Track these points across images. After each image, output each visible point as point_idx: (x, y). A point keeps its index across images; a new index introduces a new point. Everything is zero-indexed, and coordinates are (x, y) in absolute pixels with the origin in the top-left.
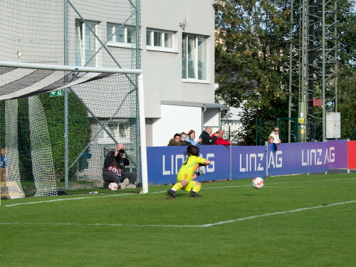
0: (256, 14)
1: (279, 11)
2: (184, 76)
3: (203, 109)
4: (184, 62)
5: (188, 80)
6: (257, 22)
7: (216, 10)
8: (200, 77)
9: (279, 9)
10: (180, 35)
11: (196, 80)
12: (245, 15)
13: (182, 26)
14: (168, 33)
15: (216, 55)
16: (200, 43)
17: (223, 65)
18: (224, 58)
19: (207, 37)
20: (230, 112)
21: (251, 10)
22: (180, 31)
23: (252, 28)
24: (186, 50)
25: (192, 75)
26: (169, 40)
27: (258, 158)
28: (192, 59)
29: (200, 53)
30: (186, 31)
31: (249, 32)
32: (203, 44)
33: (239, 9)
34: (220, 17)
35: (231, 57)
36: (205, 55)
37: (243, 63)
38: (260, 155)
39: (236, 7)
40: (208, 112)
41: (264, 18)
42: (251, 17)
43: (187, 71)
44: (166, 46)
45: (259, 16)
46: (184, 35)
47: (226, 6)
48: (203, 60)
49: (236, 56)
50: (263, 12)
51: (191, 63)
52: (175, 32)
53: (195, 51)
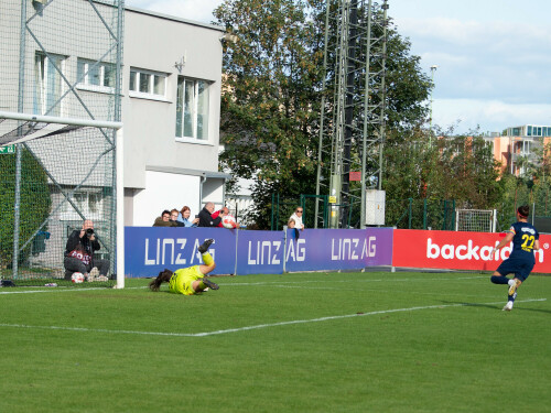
0: (277, 54)
1: (309, 52)
2: (178, 134)
3: (202, 178)
4: (179, 115)
5: (184, 139)
6: (279, 65)
7: (225, 47)
8: (200, 136)
9: (308, 49)
10: (174, 78)
11: (194, 139)
12: (264, 55)
13: (179, 66)
14: (160, 76)
15: (222, 108)
16: (201, 90)
17: (231, 122)
18: (232, 112)
19: (212, 82)
20: (238, 184)
21: (271, 49)
22: (175, 74)
23: (272, 73)
24: (183, 99)
25: (188, 133)
26: (160, 85)
27: (274, 247)
28: (190, 111)
29: (201, 104)
30: (184, 73)
31: (267, 78)
32: (205, 92)
33: (255, 47)
34: (230, 56)
35: (242, 111)
36: (208, 107)
37: (258, 119)
38: (275, 243)
39: (252, 44)
40: (209, 183)
41: (288, 60)
42: (271, 59)
43: (183, 127)
44: (156, 92)
45: (282, 58)
46: (181, 79)
47: (238, 42)
48: (204, 114)
49: (249, 110)
50: (287, 52)
51: (188, 117)
52: (169, 74)
53: (194, 101)
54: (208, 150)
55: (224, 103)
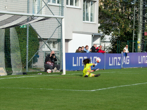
2: (84, 20)
3: (92, 35)
4: (84, 13)
5: (86, 22)
8: (91, 21)
11: (89, 22)
15: (99, 10)
16: (92, 4)
17: (103, 15)
18: (103, 12)
19: (96, 1)
20: (105, 37)
24: (85, 7)
25: (87, 20)
26: (77, 3)
27: (118, 59)
28: (88, 12)
29: (91, 9)
32: (93, 5)
35: (106, 12)
36: (94, 10)
37: (112, 14)
38: (119, 58)
40: (95, 37)
43: (85, 17)
44: (76, 5)
46: (84, 1)
48: (93, 13)
49: (109, 11)
51: (87, 14)
53: (89, 8)
54: (94, 25)
55: (100, 9)
